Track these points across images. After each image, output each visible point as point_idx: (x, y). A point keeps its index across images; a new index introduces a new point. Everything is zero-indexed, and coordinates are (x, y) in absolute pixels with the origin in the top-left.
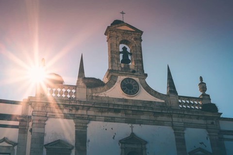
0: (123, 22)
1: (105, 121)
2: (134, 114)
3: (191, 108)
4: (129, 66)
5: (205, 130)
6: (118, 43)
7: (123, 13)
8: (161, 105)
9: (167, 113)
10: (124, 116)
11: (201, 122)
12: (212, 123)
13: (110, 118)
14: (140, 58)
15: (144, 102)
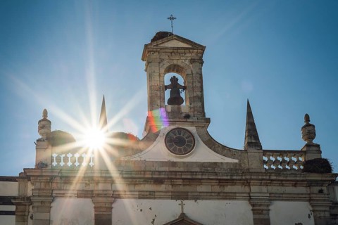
0: (171, 34)
1: (140, 198)
2: (187, 185)
3: (285, 169)
4: (179, 109)
5: (307, 203)
6: (162, 71)
7: (172, 18)
8: (232, 167)
9: (240, 180)
10: (170, 188)
11: (301, 190)
12: (321, 191)
13: (148, 193)
14: (199, 94)
15: (202, 165)
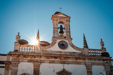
0: (60, 13)
1: (49, 63)
2: (65, 59)
3: (96, 55)
4: (63, 35)
5: (103, 66)
6: (58, 23)
7: (60, 8)
8: (79, 54)
9: (82, 58)
10: (60, 60)
11: (101, 62)
12: (107, 63)
13: (52, 61)
14: (69, 31)
15: (70, 53)
